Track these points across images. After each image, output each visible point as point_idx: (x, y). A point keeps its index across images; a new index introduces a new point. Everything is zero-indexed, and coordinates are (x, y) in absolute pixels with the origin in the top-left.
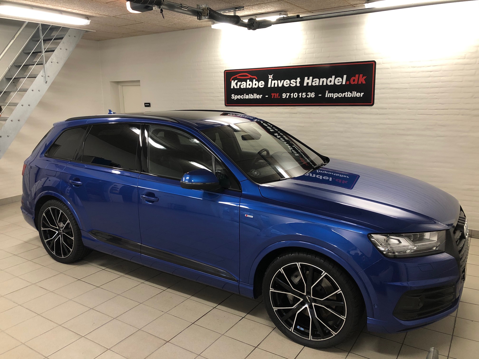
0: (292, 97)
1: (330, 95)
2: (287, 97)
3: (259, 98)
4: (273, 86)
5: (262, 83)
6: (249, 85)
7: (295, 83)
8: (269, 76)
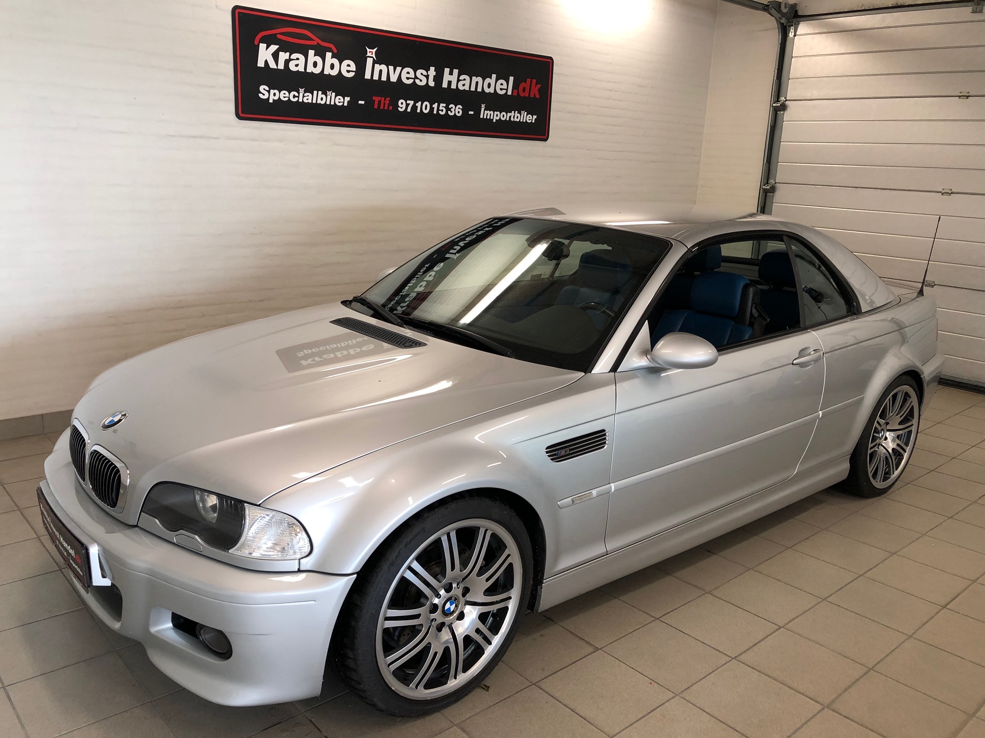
0: (418, 111)
1: (487, 114)
2: (409, 110)
3: (342, 103)
4: (376, 77)
5: (349, 65)
6: (315, 65)
7: (425, 77)
8: (368, 50)
